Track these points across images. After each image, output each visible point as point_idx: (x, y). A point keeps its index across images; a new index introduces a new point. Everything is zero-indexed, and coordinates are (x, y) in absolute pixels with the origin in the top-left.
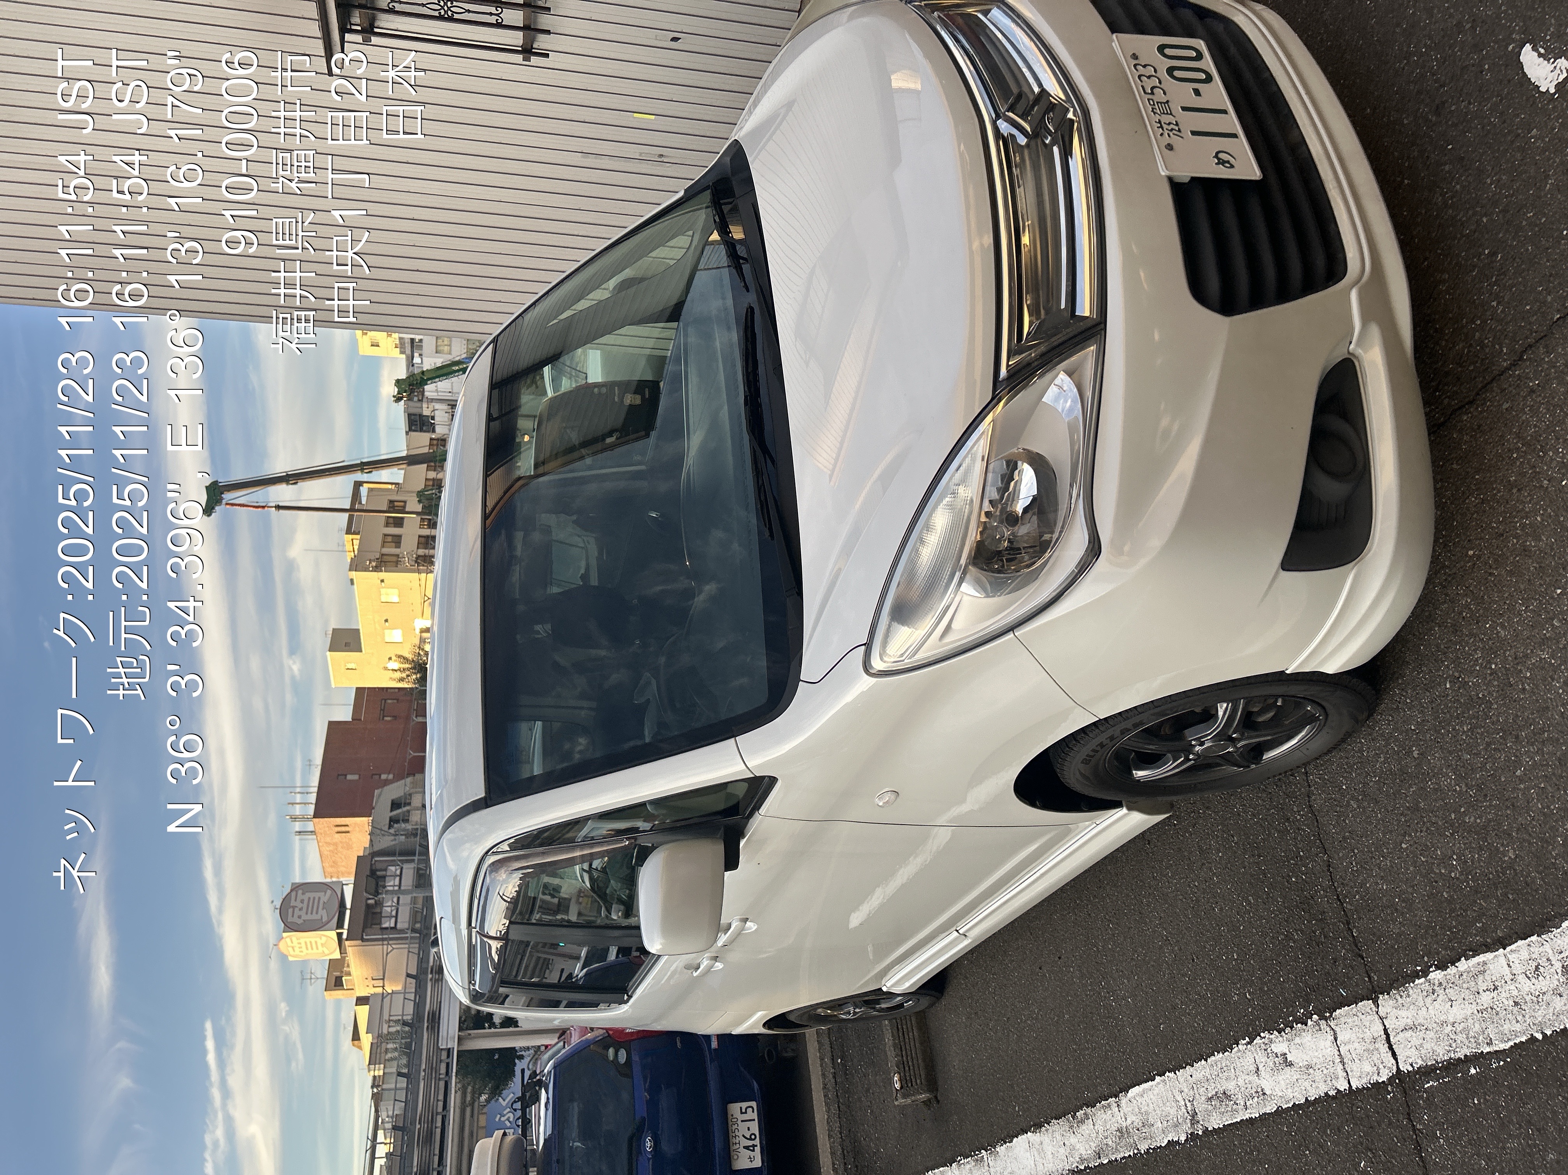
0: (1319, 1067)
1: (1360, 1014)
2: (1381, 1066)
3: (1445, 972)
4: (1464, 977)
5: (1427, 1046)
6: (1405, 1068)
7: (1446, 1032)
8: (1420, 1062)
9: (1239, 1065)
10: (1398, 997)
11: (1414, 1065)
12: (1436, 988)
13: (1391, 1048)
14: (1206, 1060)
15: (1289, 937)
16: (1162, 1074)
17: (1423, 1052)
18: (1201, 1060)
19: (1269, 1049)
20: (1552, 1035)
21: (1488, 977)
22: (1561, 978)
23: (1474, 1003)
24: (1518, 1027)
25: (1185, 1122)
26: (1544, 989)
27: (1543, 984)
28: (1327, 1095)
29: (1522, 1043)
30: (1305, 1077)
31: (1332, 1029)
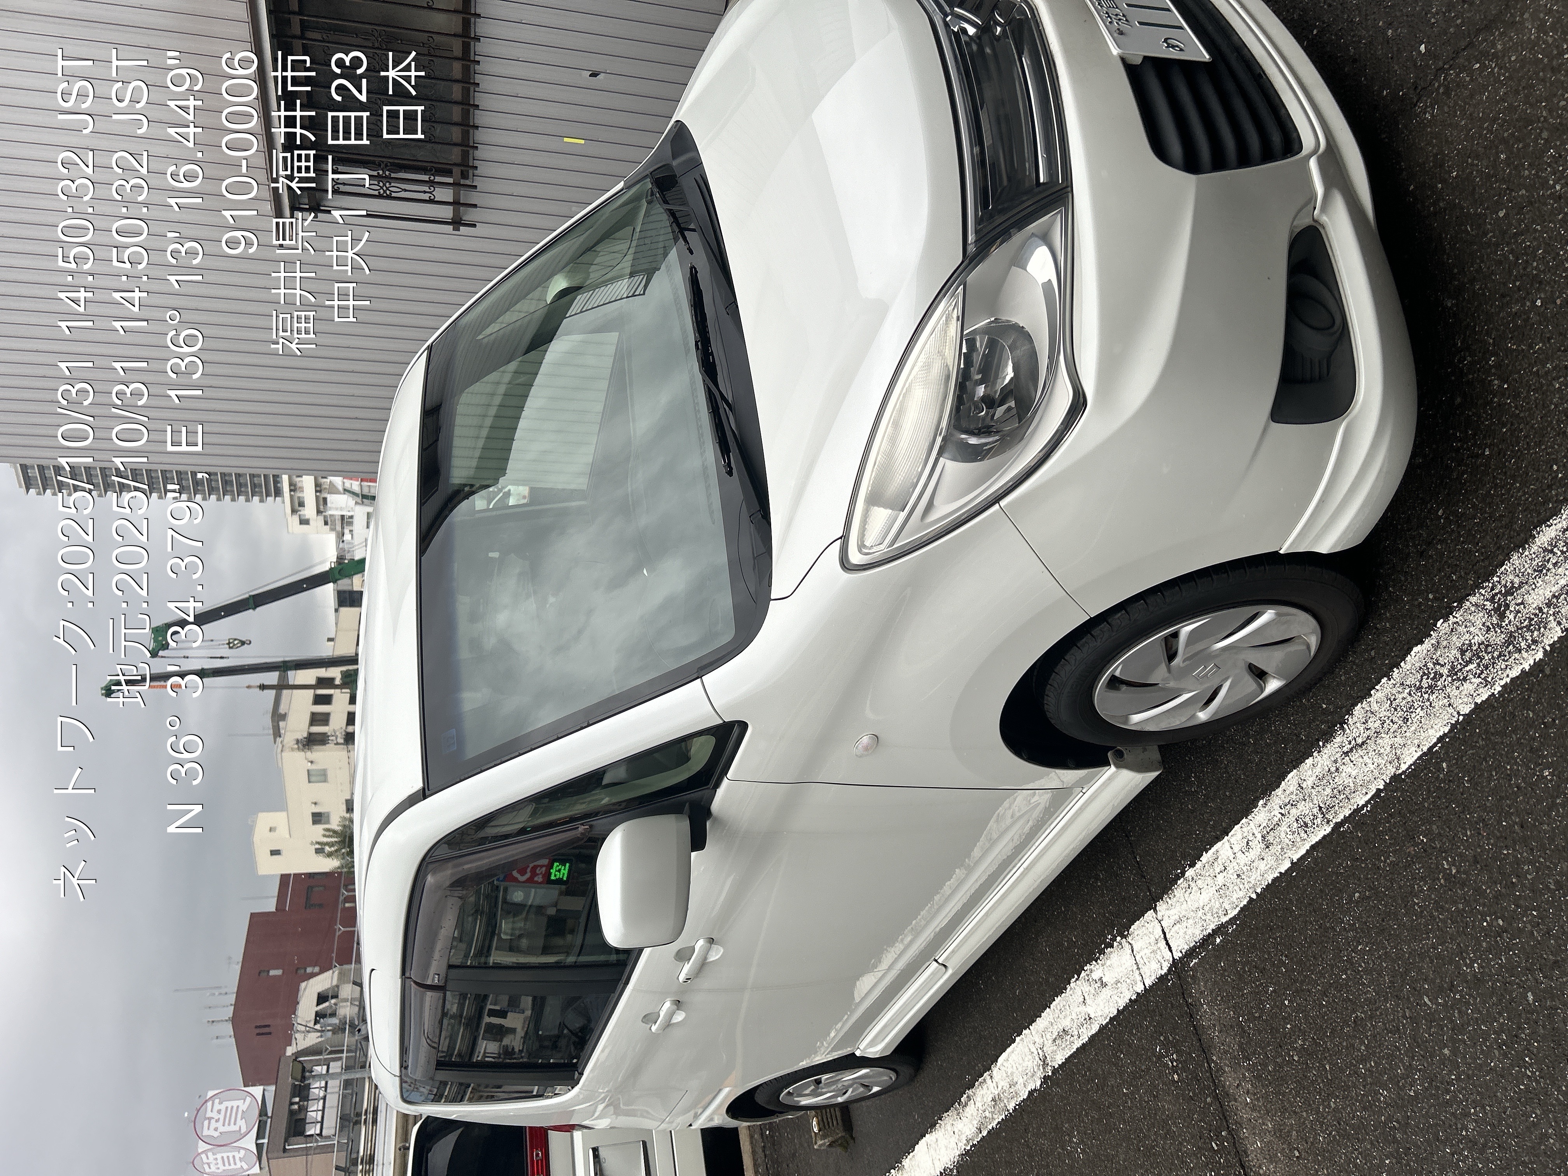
0: (1123, 979)
1: (1146, 924)
2: (1163, 962)
3: (1195, 868)
4: (1206, 867)
5: (1189, 932)
6: (1177, 955)
7: (1199, 916)
8: (1186, 947)
9: (1072, 1001)
10: (1168, 900)
11: (1183, 951)
12: (1190, 883)
13: (1168, 944)
14: (1050, 1008)
15: (1097, 878)
16: (1019, 1034)
17: (1187, 937)
18: (1045, 1009)
19: (1091, 980)
20: (1261, 892)
21: (1220, 862)
22: (1263, 846)
23: (1214, 886)
24: (1241, 894)
25: (1039, 1069)
26: (1253, 858)
27: (1253, 854)
28: (1130, 1000)
29: (1245, 905)
30: (1116, 992)
31: (1130, 944)
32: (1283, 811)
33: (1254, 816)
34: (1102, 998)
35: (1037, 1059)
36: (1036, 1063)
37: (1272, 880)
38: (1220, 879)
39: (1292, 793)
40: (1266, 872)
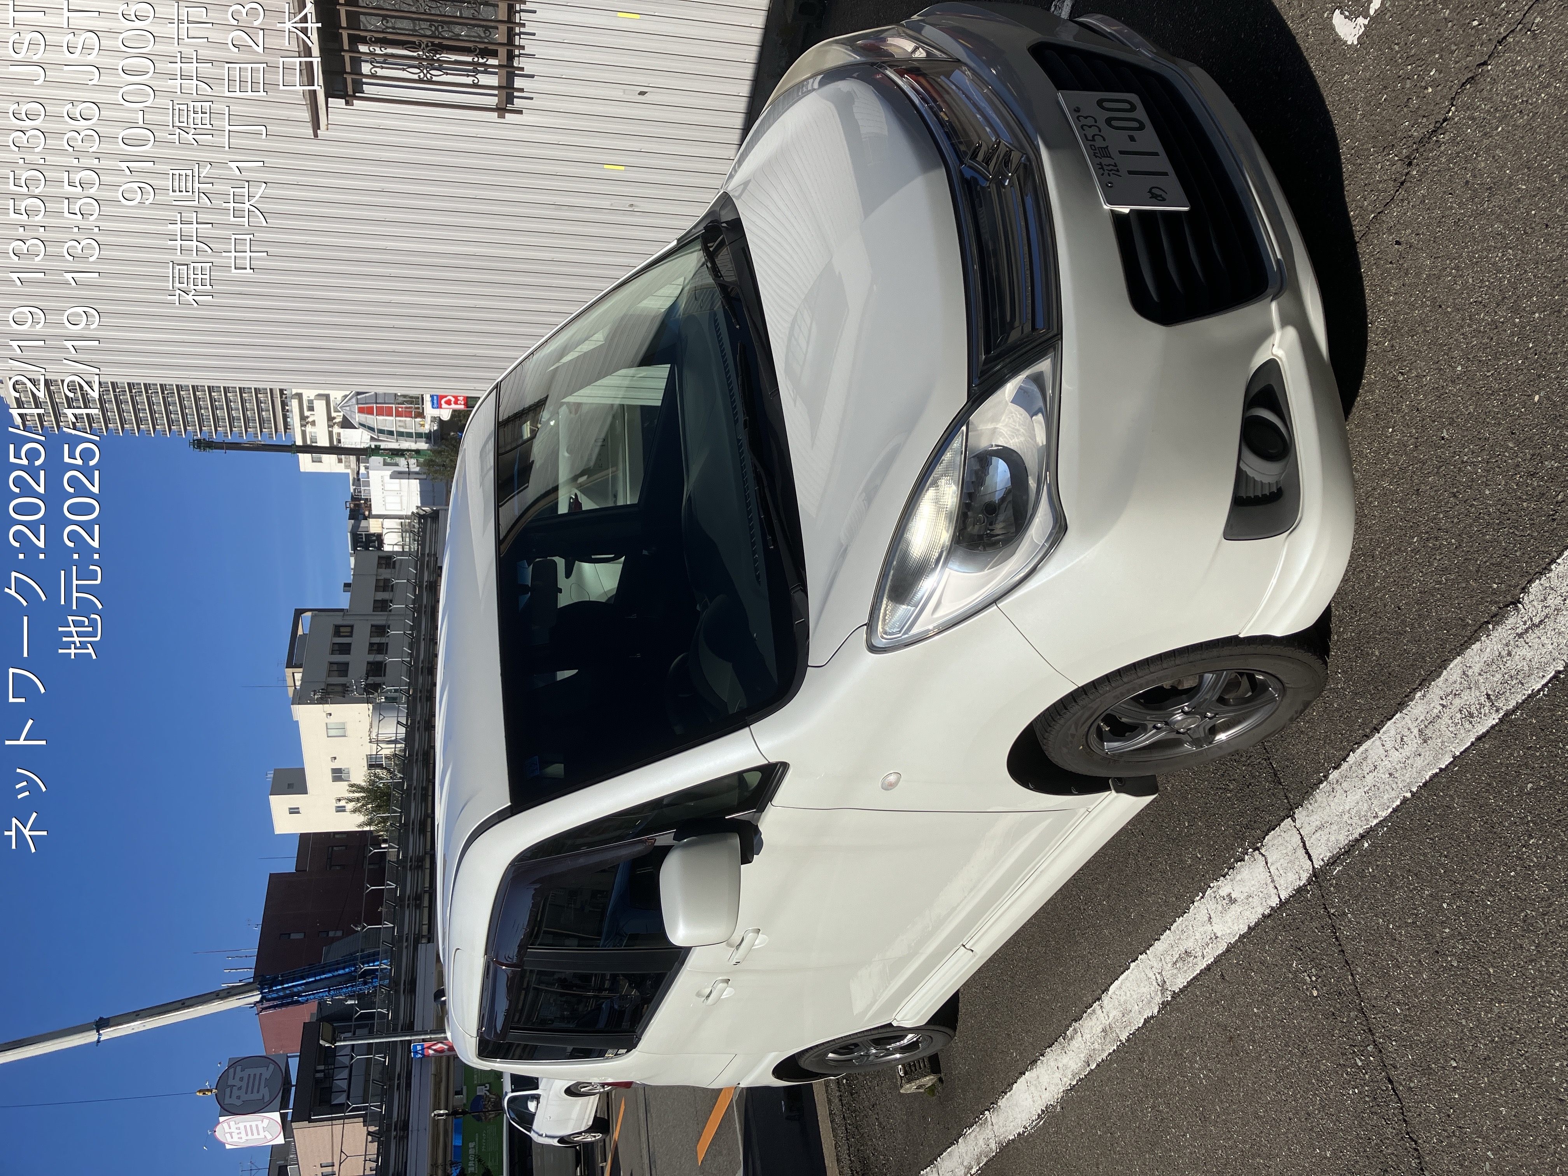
0: (1255, 893)
1: (1282, 833)
2: (1301, 872)
3: (1340, 770)
4: (1353, 768)
5: (1333, 838)
6: (1318, 864)
7: (1344, 820)
8: (1329, 854)
9: (1195, 921)
10: (1309, 806)
11: (1324, 859)
12: (1335, 786)
13: (1307, 853)
14: (1170, 929)
16: (1135, 960)
17: (1330, 845)
18: (1165, 931)
19: (1218, 897)
20: (1417, 790)
21: (1369, 762)
22: (1420, 741)
23: (1362, 787)
24: (1393, 794)
25: (1156, 995)
26: (1408, 754)
27: (1407, 750)
28: (1263, 915)
29: (1398, 806)
30: (1246, 907)
31: (1263, 855)
32: (1445, 703)
33: (1410, 709)
34: (1230, 915)
35: (1155, 983)
36: (1153, 988)
37: (1431, 779)
38: (1370, 779)
39: (1455, 682)
40: (1423, 769)
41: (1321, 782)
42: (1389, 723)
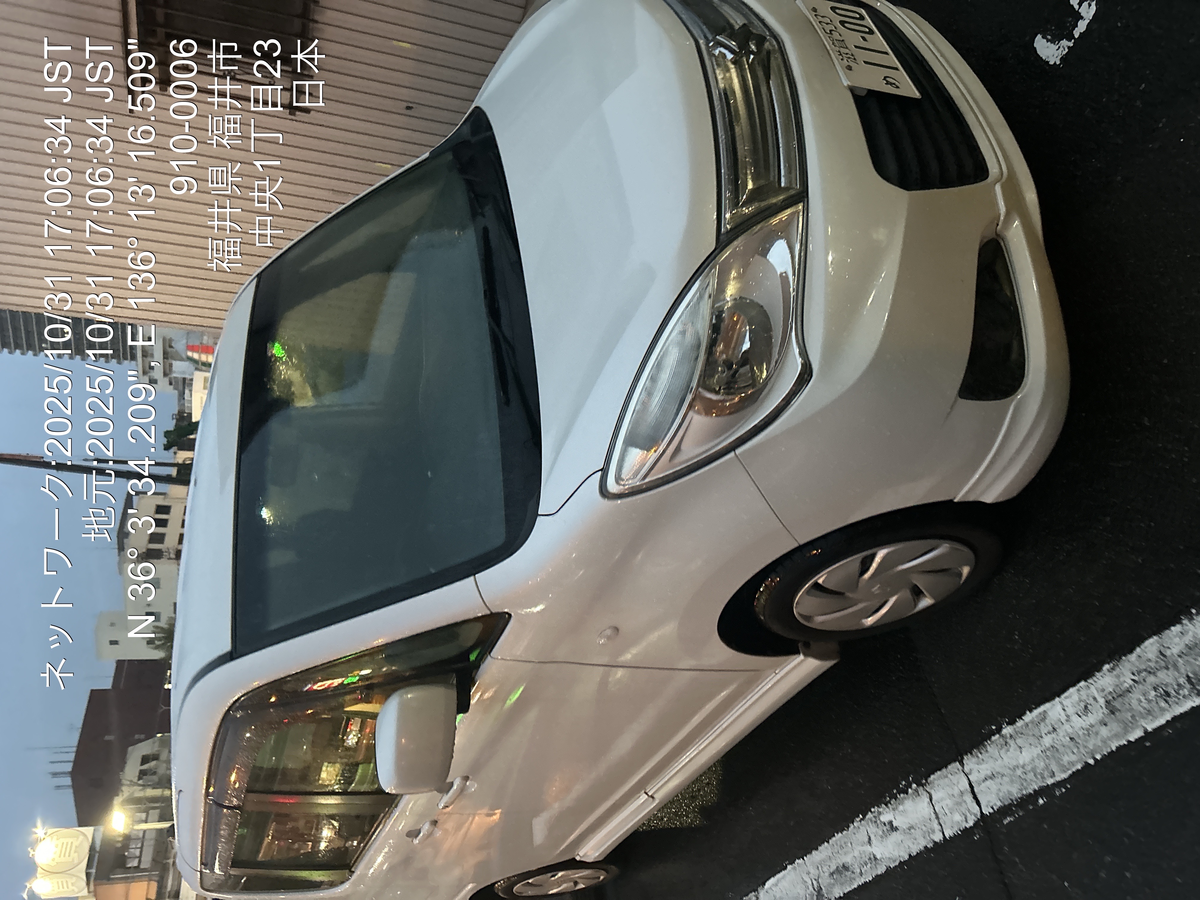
0: (918, 826)
1: (949, 776)
2: (968, 815)
3: (1014, 726)
4: (1030, 726)
5: (1004, 789)
6: (987, 811)
7: (1018, 774)
8: (999, 804)
9: (854, 839)
10: (979, 754)
11: (994, 807)
12: (1008, 740)
13: (975, 798)
14: (828, 842)
16: (791, 863)
17: (1001, 794)
18: (823, 843)
19: (878, 822)
20: (1101, 759)
22: (1106, 711)
23: (1039, 746)
24: (1073, 758)
27: (1091, 719)
28: (925, 847)
29: (1078, 770)
31: (929, 793)
32: (1137, 679)
33: (1096, 680)
34: (891, 841)
35: (811, 888)
36: (809, 893)
37: (1117, 748)
39: (1150, 660)
40: (1110, 739)
41: (994, 735)
42: (1072, 690)
